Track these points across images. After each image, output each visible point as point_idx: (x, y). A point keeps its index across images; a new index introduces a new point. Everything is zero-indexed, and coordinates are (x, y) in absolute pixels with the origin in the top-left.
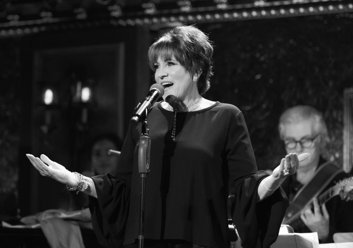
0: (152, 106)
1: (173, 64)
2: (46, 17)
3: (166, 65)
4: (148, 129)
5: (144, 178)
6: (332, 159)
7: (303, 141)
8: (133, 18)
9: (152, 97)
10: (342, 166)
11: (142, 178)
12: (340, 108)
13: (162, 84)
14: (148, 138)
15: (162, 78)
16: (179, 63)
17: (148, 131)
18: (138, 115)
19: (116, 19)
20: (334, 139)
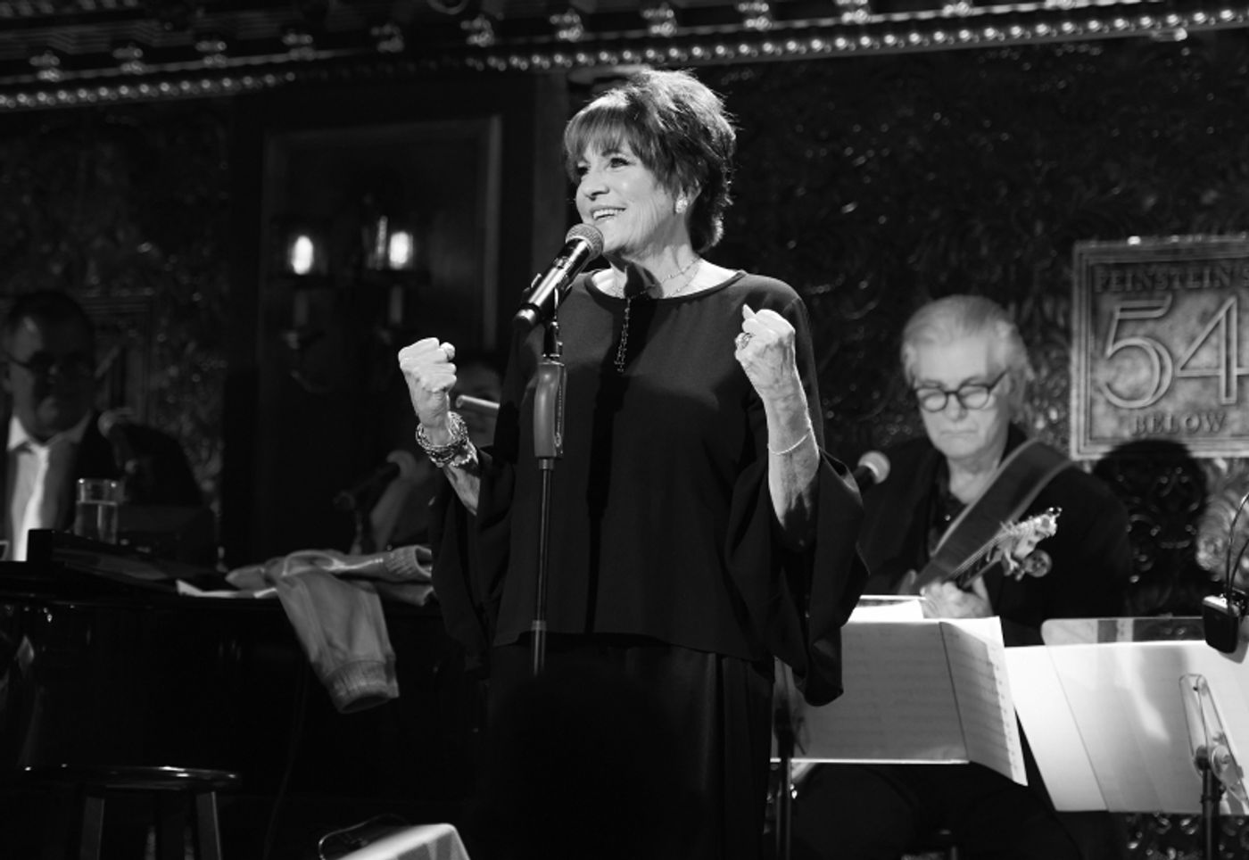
0: (571, 281)
1: (625, 163)
2: (298, 46)
3: (607, 166)
4: (560, 344)
5: (547, 470)
6: (1040, 424)
7: (964, 390)
8: (526, 52)
9: (573, 258)
10: (1066, 442)
11: (543, 470)
12: (1062, 291)
13: (592, 212)
14: (560, 366)
15: (594, 196)
16: (638, 161)
17: (560, 347)
18: (533, 307)
19: (481, 52)
20: (1044, 372)
